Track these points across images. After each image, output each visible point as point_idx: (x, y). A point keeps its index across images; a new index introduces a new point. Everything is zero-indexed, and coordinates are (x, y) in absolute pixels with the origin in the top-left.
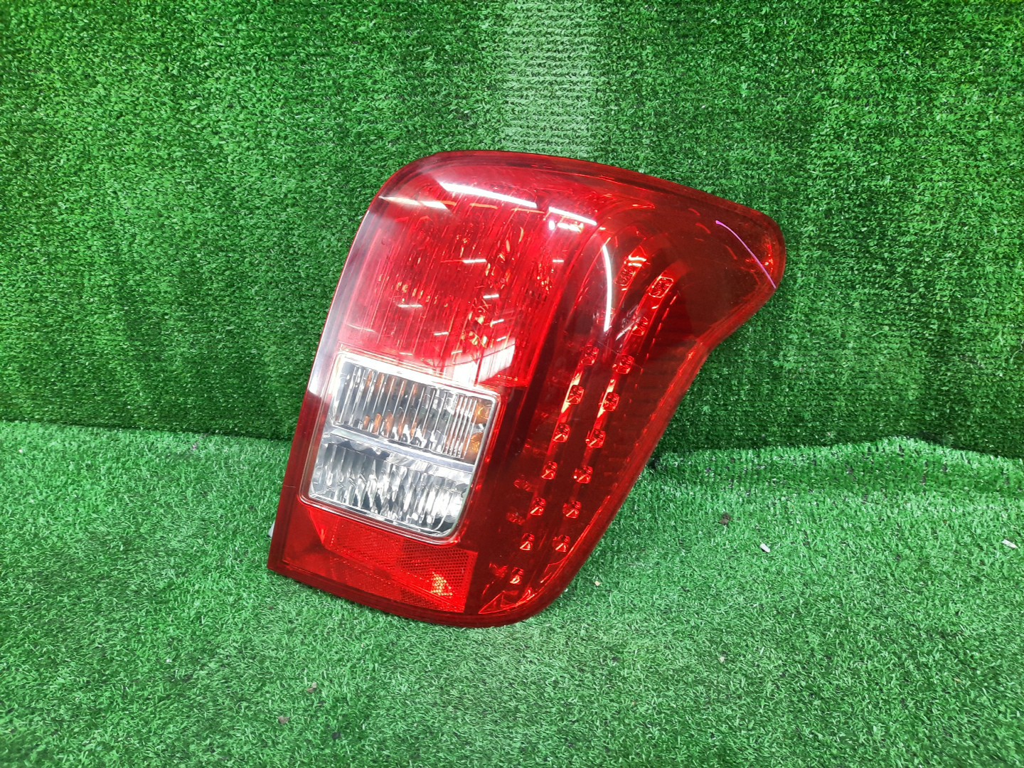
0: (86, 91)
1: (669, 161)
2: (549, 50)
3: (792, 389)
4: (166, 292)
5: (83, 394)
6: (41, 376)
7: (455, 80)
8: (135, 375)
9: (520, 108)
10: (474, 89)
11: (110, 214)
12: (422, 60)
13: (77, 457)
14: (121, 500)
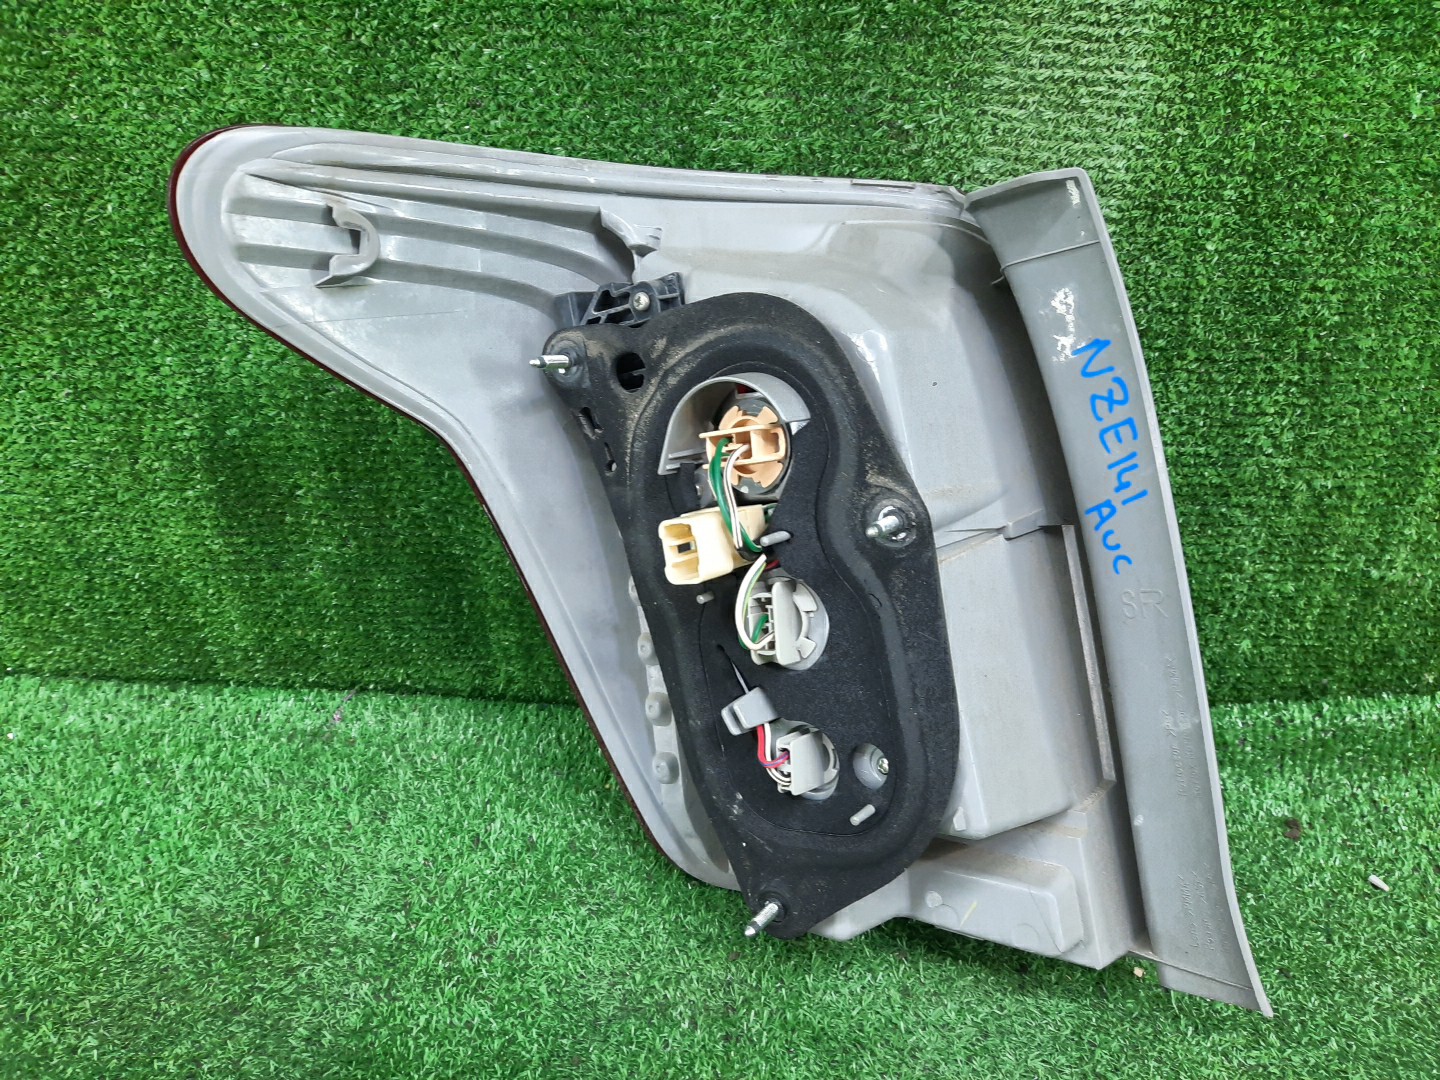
0: (170, 73)
1: (1265, 231)
2: (1081, 21)
3: (1388, 611)
4: (302, 448)
5: (123, 627)
6: (45, 597)
7: (895, 67)
8: (229, 595)
9: (1008, 125)
10: (926, 86)
11: (199, 307)
12: (841, 29)
13: (121, 745)
14: (226, 835)
